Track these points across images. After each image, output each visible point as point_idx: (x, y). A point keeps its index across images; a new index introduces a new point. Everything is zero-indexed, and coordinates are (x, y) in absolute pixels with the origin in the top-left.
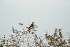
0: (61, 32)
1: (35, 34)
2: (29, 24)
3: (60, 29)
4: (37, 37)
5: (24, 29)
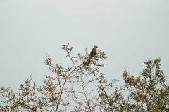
0: (158, 68)
1: (100, 73)
2: (86, 49)
3: (156, 59)
4: (106, 80)
5: (74, 60)
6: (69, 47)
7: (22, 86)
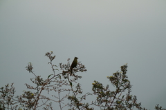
6: (52, 55)
7: (2, 88)
